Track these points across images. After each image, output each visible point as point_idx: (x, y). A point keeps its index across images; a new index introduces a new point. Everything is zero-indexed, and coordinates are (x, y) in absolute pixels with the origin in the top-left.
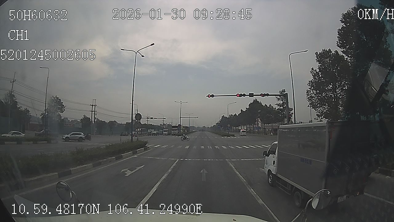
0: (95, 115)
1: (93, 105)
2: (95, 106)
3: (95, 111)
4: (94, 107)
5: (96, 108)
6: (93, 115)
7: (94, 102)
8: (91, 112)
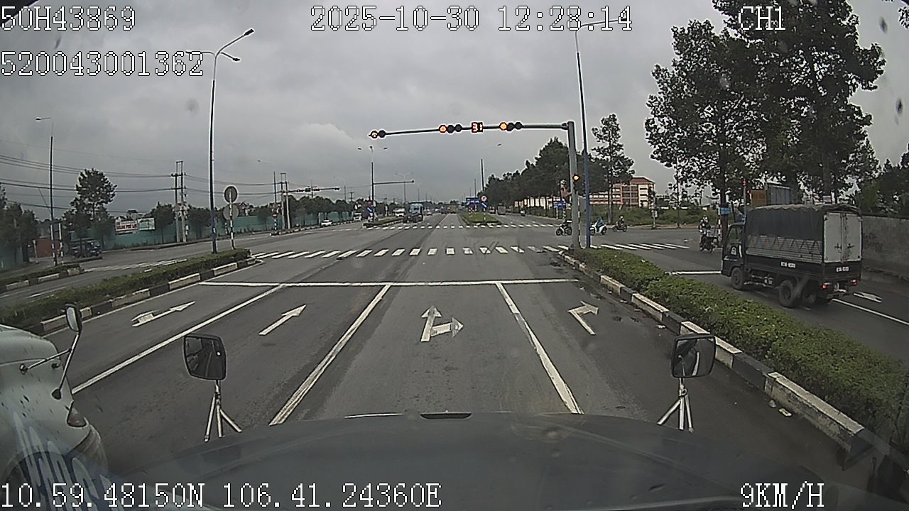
0: (182, 197)
1: (176, 175)
2: (182, 175)
3: (182, 188)
4: (179, 178)
5: (183, 179)
6: (179, 197)
7: (179, 167)
8: (174, 190)
